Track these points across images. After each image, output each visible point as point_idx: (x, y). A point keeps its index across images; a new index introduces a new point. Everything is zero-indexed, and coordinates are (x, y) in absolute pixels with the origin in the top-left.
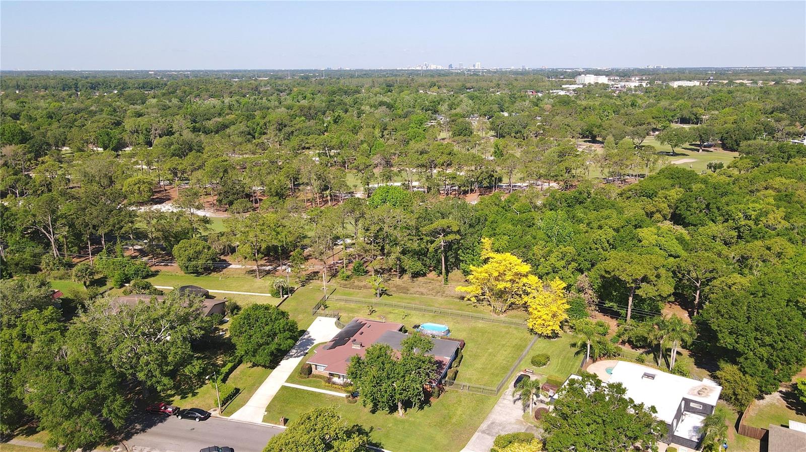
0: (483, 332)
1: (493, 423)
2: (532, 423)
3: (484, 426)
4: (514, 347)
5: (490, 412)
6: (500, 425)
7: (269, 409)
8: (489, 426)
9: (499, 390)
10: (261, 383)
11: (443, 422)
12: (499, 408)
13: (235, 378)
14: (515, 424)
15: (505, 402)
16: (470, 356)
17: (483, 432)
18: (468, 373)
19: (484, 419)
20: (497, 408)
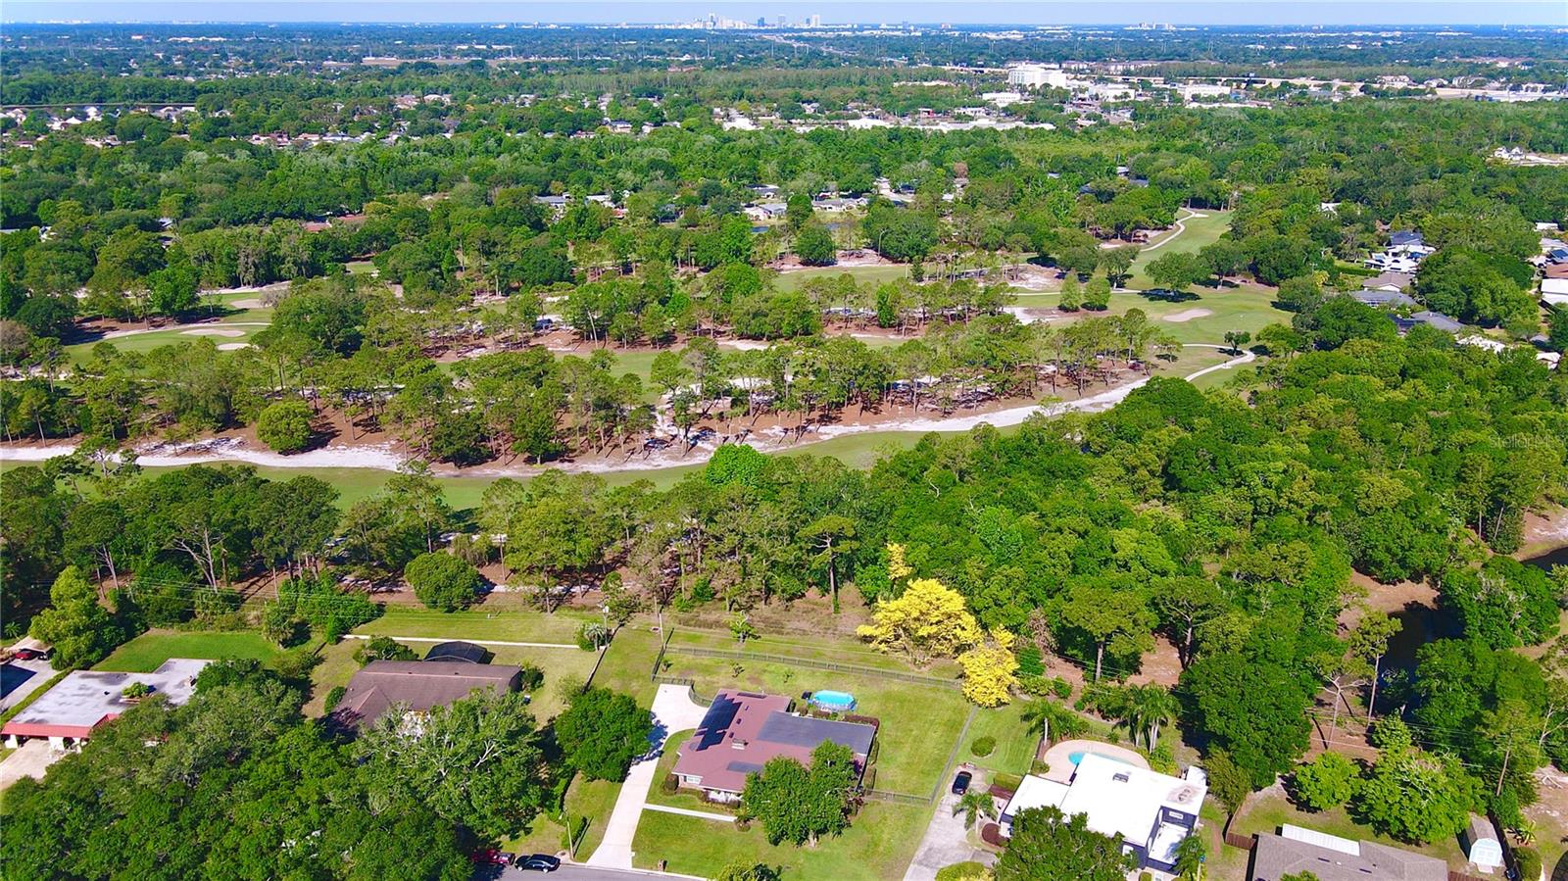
0: (902, 701)
1: (930, 849)
2: (979, 846)
3: (920, 854)
4: (945, 725)
5: (926, 833)
6: (940, 851)
7: (636, 845)
8: (925, 854)
9: (933, 798)
10: (612, 806)
11: (869, 851)
12: (936, 826)
13: (574, 801)
14: (958, 848)
15: (943, 815)
16: (889, 744)
17: (920, 863)
18: (890, 772)
19: (919, 843)
20: (934, 826)
